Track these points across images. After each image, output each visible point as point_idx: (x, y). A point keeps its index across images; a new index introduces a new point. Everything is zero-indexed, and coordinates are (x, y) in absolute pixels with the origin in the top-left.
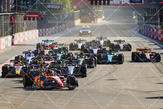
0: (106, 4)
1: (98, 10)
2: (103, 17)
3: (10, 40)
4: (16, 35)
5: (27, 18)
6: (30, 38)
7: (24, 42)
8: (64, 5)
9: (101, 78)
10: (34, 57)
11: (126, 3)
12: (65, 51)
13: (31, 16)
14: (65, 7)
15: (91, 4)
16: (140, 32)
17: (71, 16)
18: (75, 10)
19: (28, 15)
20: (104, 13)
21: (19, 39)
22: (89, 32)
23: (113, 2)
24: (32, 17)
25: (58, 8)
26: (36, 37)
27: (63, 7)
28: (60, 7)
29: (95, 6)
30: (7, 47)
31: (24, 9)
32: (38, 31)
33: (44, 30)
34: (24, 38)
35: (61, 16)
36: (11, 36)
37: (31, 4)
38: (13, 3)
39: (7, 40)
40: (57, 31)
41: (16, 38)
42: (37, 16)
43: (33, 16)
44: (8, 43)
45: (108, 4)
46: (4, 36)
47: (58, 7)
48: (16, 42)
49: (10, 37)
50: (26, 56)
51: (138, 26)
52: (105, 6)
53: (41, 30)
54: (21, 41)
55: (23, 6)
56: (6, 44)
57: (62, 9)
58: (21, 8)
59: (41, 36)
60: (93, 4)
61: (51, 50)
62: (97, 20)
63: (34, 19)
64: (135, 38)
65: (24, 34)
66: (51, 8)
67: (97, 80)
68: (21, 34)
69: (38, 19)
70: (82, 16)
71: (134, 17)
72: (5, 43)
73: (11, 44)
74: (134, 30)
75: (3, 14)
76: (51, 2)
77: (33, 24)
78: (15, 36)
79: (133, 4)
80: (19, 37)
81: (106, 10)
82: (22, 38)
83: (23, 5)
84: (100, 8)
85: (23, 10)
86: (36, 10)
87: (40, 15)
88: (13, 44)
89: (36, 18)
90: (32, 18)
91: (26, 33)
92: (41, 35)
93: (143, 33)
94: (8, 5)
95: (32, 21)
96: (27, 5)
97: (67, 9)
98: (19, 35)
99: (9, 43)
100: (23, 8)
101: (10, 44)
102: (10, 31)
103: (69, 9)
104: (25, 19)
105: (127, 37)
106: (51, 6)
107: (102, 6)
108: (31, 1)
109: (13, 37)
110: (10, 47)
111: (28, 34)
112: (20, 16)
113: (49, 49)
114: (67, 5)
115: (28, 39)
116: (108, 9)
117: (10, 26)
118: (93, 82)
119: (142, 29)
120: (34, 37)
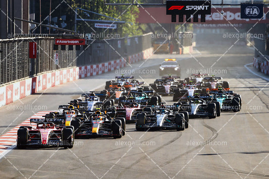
0: (199, 21)
1: (184, 31)
2: (194, 44)
3: (28, 86)
4: (40, 77)
5: (59, 46)
6: (65, 81)
7: (54, 88)
8: (124, 23)
9: (190, 151)
10: (99, 102)
11: (234, 19)
12: (148, 93)
13: (65, 42)
14: (127, 26)
15: (172, 21)
16: (259, 70)
17: (137, 43)
18: (144, 32)
19: (60, 41)
20: (196, 36)
21: (44, 84)
22: (176, 69)
23: (211, 17)
24: (67, 44)
25: (113, 28)
26: (74, 79)
27: (122, 27)
28: (117, 26)
29: (179, 24)
30: (23, 97)
31: (54, 30)
32: (77, 69)
33: (89, 67)
34: (53, 82)
35: (119, 42)
36: (31, 79)
37: (65, 22)
38: (33, 20)
39: (23, 84)
40: (112, 69)
41: (39, 82)
42: (76, 42)
43: (69, 42)
44: (25, 90)
45: (202, 21)
46: (18, 79)
47: (114, 26)
48: (39, 89)
49: (29, 80)
50: (86, 100)
51: (255, 59)
52: (196, 24)
53: (83, 68)
54: (49, 86)
55: (52, 26)
56: (22, 92)
57: (121, 30)
58: (48, 28)
59: (83, 78)
60: (175, 21)
61: (125, 92)
62: (183, 49)
63: (71, 48)
64: (251, 80)
65: (54, 75)
66: (101, 28)
67: (183, 154)
68: (49, 74)
69: (78, 48)
70: (156, 42)
71: (249, 44)
72: (19, 90)
73: (30, 92)
74: (248, 66)
75: (17, 39)
76: (102, 17)
77: (69, 56)
78: (38, 77)
79: (248, 20)
80: (44, 80)
81: (198, 31)
82: (49, 82)
83: (52, 23)
84: (187, 27)
85: (52, 31)
86: (74, 32)
87: (82, 41)
88: (33, 92)
89: (74, 46)
90: (67, 46)
91: (57, 72)
92: (83, 76)
93: (265, 72)
94: (26, 23)
95: (67, 52)
96: (59, 23)
97: (129, 29)
98: (45, 77)
99: (28, 90)
100: (52, 29)
101: (28, 92)
102: (29, 69)
103: (133, 30)
104: (55, 47)
105: (236, 78)
106: (101, 24)
107: (191, 25)
108: (65, 16)
109: (34, 80)
110: (28, 98)
111: (60, 74)
112: (46, 42)
113: (122, 89)
114: (130, 23)
115: (61, 83)
116: (203, 31)
117: (29, 61)
118: (176, 158)
119: (264, 64)
120: (71, 79)
